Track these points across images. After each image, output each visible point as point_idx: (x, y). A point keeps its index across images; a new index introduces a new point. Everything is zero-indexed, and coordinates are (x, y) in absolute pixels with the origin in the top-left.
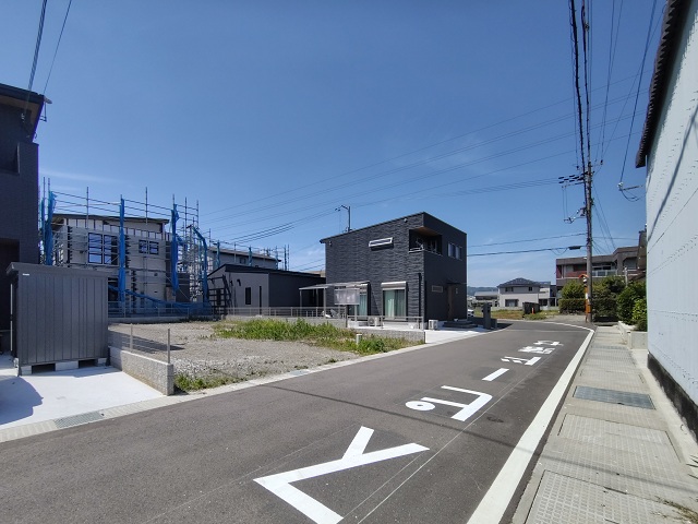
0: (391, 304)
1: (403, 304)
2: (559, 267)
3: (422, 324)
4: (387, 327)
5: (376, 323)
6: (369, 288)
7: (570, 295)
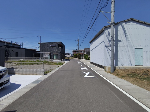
0: (55, 57)
1: (57, 57)
2: (73, 52)
3: (61, 60)
4: (54, 61)
5: (52, 60)
6: (50, 54)
7: (75, 56)
